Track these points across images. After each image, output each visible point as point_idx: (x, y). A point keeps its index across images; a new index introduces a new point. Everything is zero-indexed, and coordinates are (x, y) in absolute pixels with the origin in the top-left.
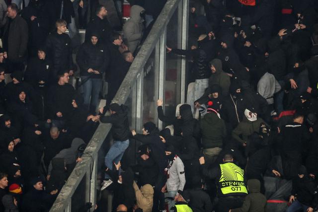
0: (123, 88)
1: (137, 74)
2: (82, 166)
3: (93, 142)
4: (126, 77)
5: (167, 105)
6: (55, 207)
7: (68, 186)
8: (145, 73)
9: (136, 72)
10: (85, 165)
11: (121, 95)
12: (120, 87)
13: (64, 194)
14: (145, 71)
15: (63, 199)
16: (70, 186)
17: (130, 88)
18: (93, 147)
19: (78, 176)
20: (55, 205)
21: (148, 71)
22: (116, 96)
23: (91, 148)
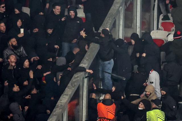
0: (108, 18)
1: (120, 7)
2: (77, 79)
3: (85, 60)
4: (111, 9)
5: (144, 32)
6: (55, 111)
7: (66, 95)
8: (126, 6)
9: (118, 5)
10: (79, 78)
11: (107, 23)
12: (106, 18)
13: (62, 101)
14: (126, 4)
15: (61, 105)
16: (67, 95)
17: (114, 18)
18: (85, 64)
19: (73, 87)
20: (55, 110)
21: (128, 4)
22: (103, 24)
23: (84, 65)
